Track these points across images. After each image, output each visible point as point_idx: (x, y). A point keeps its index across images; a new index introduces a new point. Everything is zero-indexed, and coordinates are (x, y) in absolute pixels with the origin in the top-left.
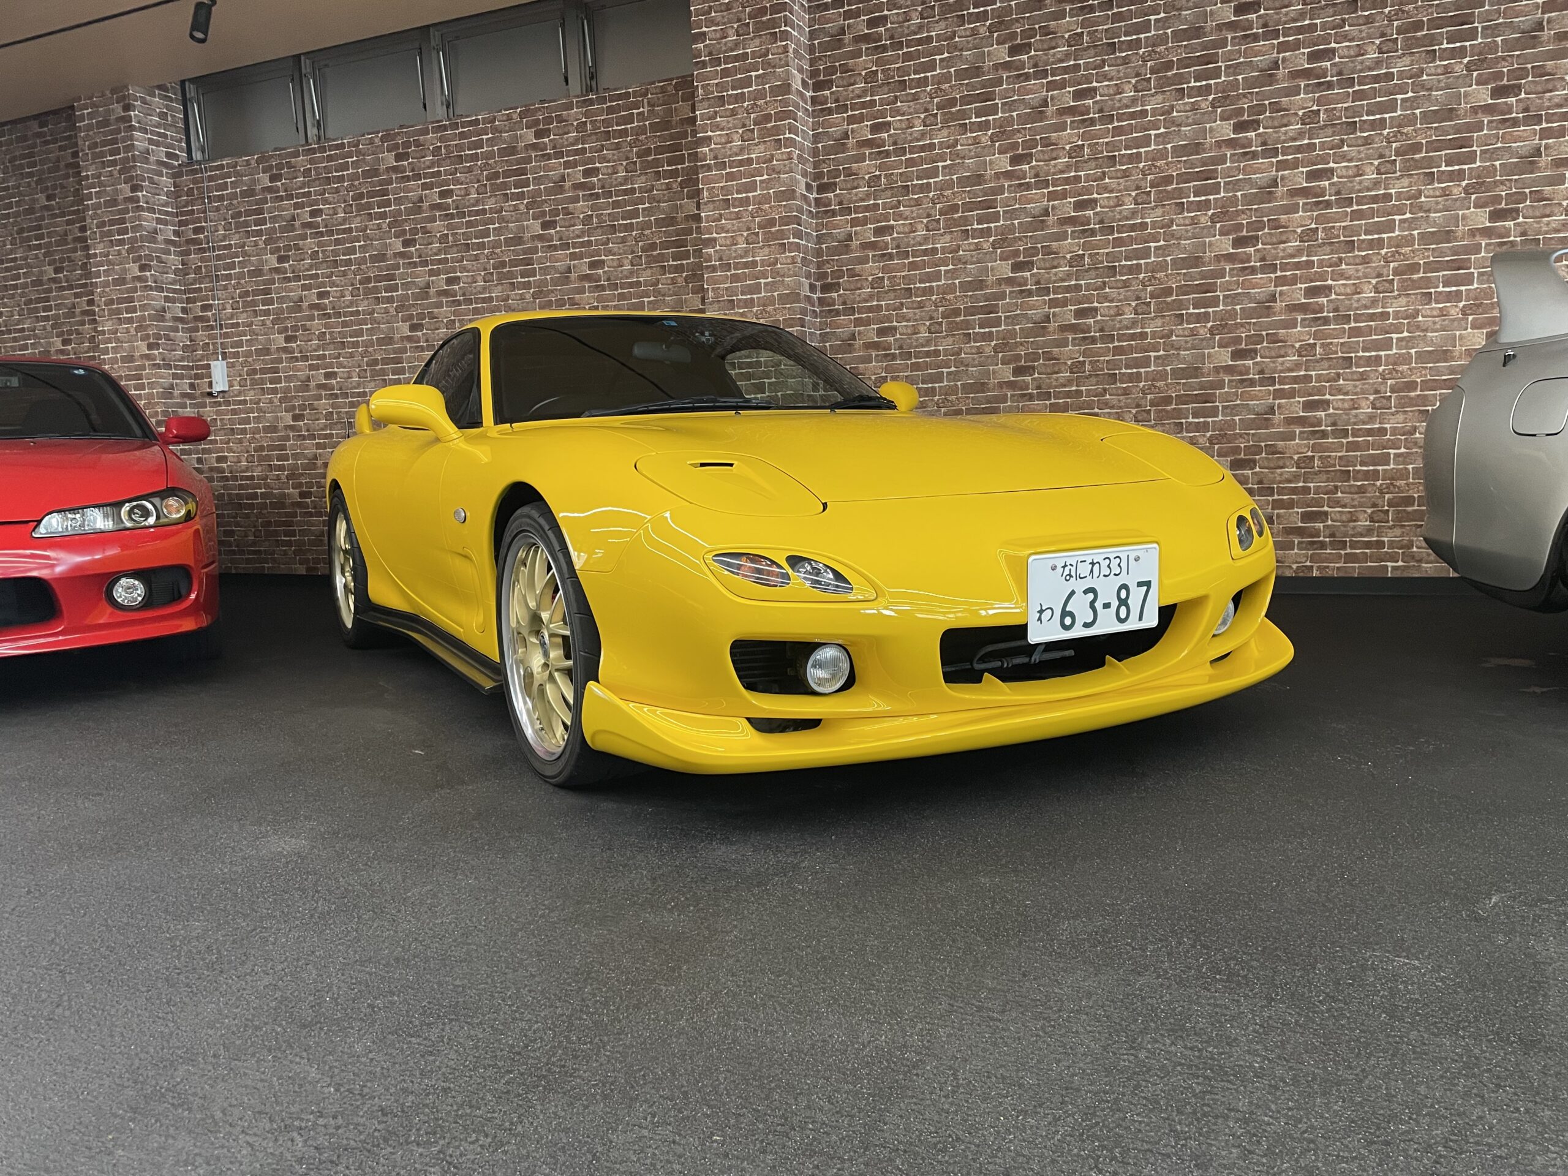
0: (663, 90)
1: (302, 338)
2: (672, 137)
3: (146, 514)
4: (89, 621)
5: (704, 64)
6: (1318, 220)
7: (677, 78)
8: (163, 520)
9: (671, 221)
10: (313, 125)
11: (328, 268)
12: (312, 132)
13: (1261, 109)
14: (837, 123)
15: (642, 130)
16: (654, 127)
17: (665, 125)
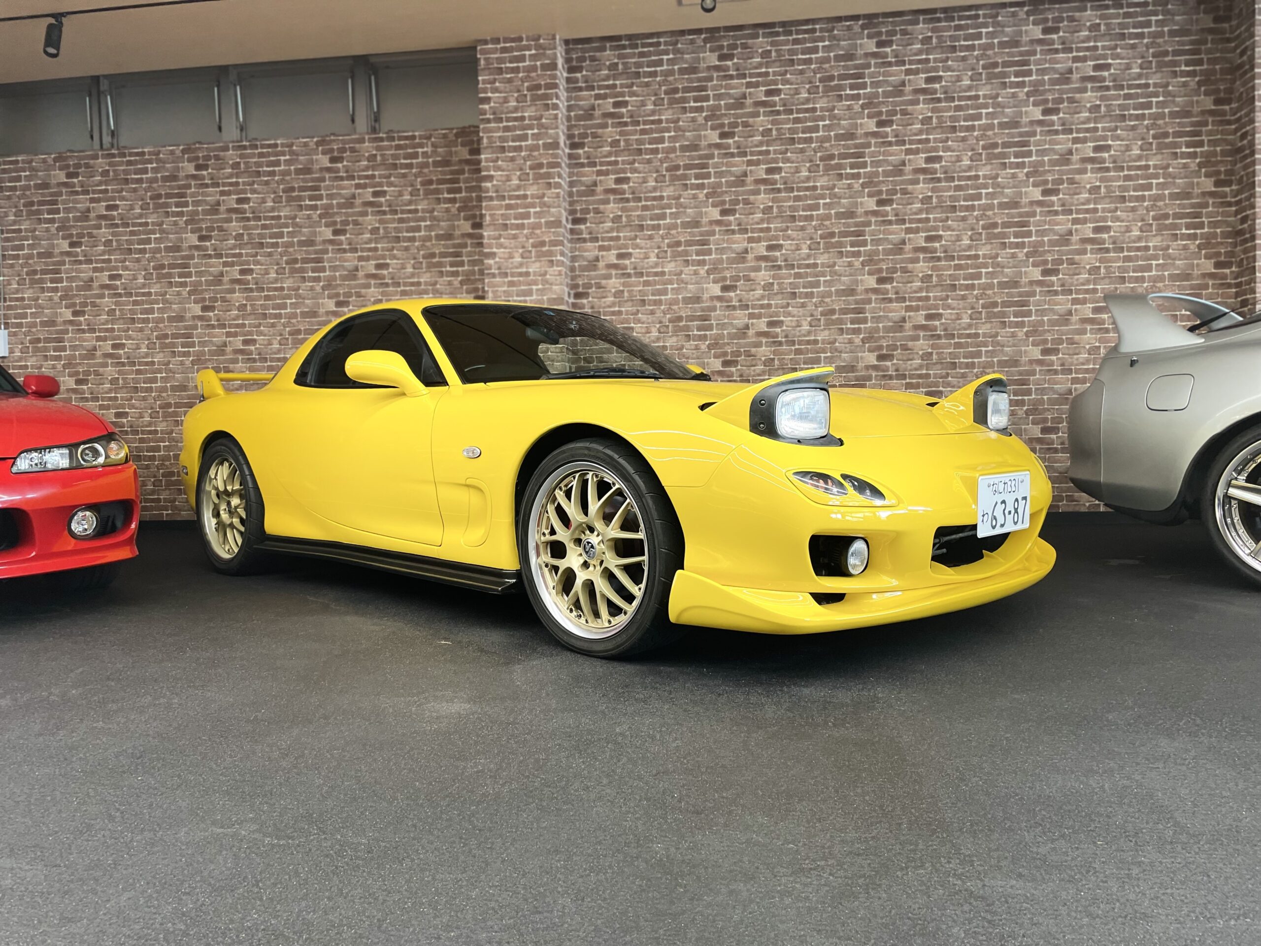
0: (445, 136)
1: (91, 313)
2: (452, 173)
3: (96, 453)
4: (55, 549)
5: (488, 121)
6: (933, 269)
7: (457, 128)
8: (108, 460)
9: (449, 236)
10: (108, 135)
11: (121, 254)
12: (107, 139)
13: (894, 192)
14: (588, 175)
15: (425, 165)
16: (436, 164)
17: (446, 163)
